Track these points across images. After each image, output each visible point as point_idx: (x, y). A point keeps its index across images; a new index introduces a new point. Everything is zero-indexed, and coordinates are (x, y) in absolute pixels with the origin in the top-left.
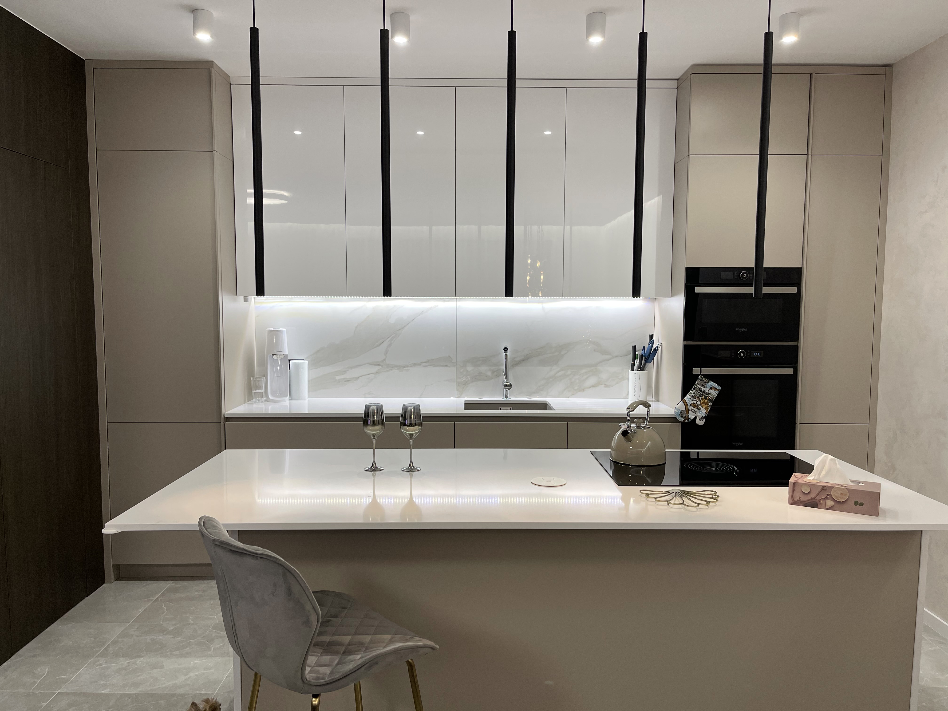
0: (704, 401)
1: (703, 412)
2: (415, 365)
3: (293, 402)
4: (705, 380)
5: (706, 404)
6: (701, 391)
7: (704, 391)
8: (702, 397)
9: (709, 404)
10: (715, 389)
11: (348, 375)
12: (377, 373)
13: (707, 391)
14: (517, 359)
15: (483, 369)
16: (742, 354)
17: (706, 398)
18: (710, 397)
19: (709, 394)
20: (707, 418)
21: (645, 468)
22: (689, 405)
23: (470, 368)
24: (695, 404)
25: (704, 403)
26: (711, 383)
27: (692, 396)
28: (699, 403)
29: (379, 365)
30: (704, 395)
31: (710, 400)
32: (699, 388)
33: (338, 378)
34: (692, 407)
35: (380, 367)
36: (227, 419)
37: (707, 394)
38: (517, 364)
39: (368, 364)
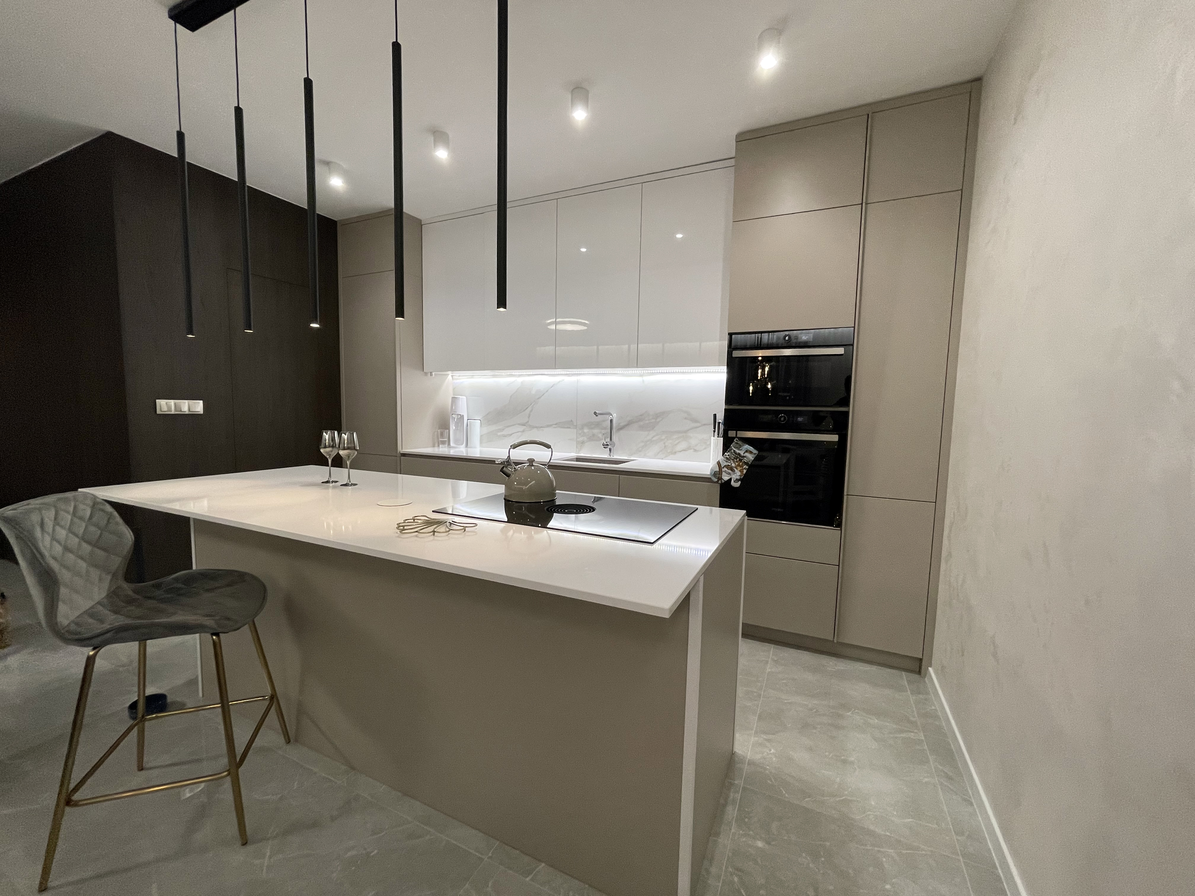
0: (739, 464)
1: (737, 475)
2: (548, 426)
3: (469, 449)
4: (740, 442)
5: (741, 467)
6: (736, 453)
7: (739, 454)
8: (737, 459)
9: (744, 467)
10: (751, 452)
11: (504, 433)
12: (523, 431)
13: (742, 454)
14: (622, 424)
15: (596, 431)
16: (782, 419)
17: (741, 460)
18: (745, 460)
19: (744, 457)
20: (743, 480)
21: (526, 504)
22: (722, 466)
23: (586, 430)
24: (729, 465)
25: (739, 465)
26: (747, 447)
27: (727, 458)
28: (733, 465)
29: (525, 425)
30: (739, 458)
31: (746, 464)
32: (734, 451)
33: (499, 434)
34: (725, 469)
35: (525, 427)
36: (404, 455)
37: (742, 457)
38: (621, 429)
39: (519, 424)
